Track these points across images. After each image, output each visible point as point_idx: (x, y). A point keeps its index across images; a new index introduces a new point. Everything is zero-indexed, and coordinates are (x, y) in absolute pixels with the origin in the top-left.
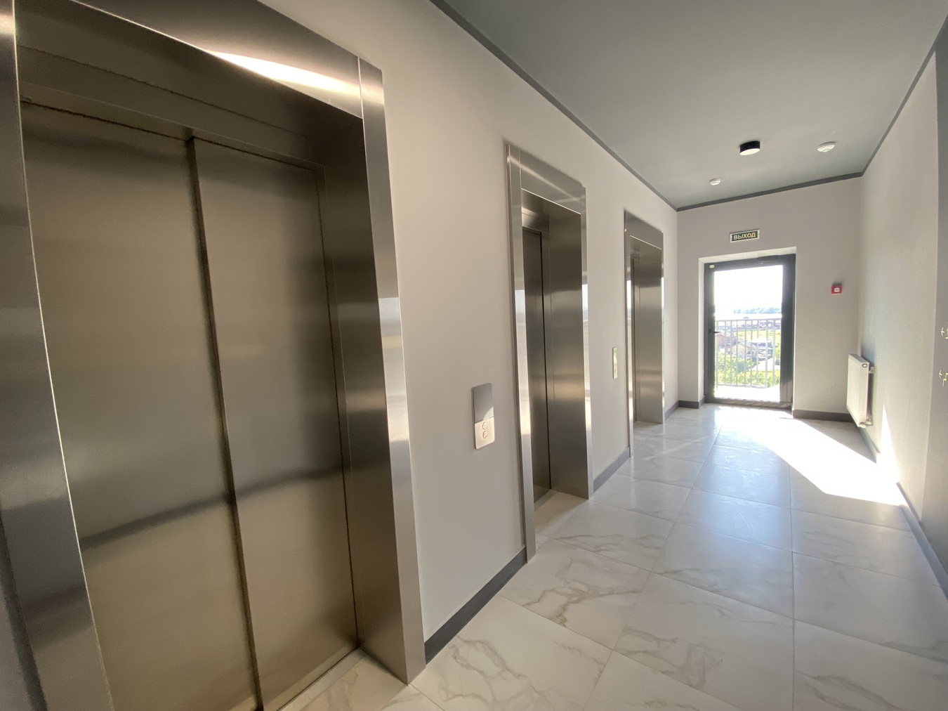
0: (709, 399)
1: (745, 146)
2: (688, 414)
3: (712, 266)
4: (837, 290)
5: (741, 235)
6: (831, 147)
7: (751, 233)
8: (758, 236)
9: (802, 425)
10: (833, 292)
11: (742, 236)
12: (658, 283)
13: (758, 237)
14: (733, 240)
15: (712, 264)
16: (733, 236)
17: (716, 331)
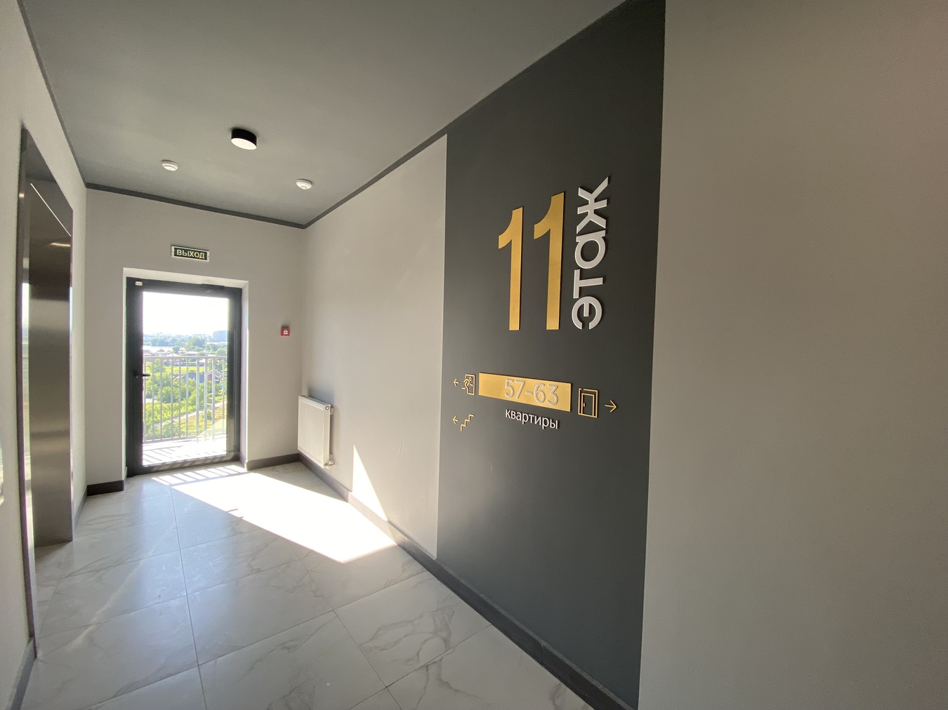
0: (136, 469)
1: (239, 133)
2: (108, 505)
3: (139, 284)
4: (286, 332)
5: (186, 251)
6: (308, 186)
7: (200, 252)
8: (208, 258)
9: (259, 478)
10: (282, 334)
11: (188, 252)
12: (65, 296)
13: (208, 261)
14: (175, 255)
15: (139, 280)
16: (176, 249)
17: (144, 373)
